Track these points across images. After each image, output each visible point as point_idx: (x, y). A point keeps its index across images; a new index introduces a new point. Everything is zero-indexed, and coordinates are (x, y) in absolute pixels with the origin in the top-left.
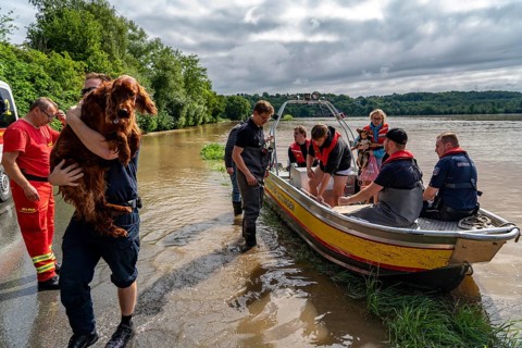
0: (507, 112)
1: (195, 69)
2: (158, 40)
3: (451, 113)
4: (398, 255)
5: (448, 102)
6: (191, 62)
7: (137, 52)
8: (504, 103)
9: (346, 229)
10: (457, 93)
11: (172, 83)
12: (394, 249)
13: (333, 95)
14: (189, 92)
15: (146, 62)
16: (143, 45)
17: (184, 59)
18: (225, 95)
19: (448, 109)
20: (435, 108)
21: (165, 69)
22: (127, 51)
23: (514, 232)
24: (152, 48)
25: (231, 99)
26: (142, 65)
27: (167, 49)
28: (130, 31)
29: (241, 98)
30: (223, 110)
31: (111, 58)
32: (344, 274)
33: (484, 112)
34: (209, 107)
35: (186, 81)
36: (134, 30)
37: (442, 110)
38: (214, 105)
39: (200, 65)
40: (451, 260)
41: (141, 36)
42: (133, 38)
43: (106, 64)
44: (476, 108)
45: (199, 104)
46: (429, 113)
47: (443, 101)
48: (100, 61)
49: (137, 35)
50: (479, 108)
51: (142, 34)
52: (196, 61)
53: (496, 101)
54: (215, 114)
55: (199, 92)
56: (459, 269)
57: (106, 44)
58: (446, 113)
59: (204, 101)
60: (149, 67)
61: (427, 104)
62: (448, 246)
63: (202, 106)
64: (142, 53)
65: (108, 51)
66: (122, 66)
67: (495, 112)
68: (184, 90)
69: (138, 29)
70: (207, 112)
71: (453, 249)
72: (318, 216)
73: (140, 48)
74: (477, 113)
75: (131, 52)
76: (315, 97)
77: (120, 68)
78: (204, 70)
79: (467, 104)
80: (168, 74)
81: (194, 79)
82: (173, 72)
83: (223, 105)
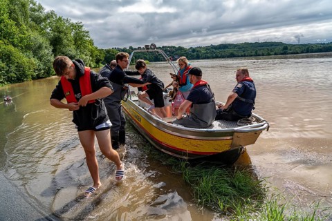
0: (276, 54)
1: (81, 32)
2: (52, 12)
3: (245, 56)
4: (202, 145)
5: (243, 49)
6: (78, 27)
7: (38, 20)
8: (274, 49)
9: (170, 132)
10: (248, 44)
11: (65, 41)
12: (199, 142)
13: (174, 47)
14: (78, 47)
15: (46, 27)
16: (42, 15)
17: (72, 25)
18: (104, 49)
19: (243, 54)
20: (235, 53)
21: (59, 32)
22: (30, 19)
23: (266, 125)
24: (48, 18)
25: (108, 51)
26: (42, 29)
27: (60, 18)
28: (31, 5)
29: (115, 50)
30: (103, 59)
31: (18, 25)
32: (171, 159)
33: (263, 55)
34: (93, 58)
35: (76, 40)
36: (34, 5)
37: (240, 54)
38: (96, 56)
39: (84, 29)
40: (232, 145)
41: (39, 9)
42: (34, 10)
43: (14, 29)
44: (258, 52)
45: (86, 55)
46: (232, 56)
47: (240, 48)
48: (9, 27)
49: (37, 8)
50: (260, 52)
51: (40, 8)
52: (81, 26)
53: (269, 48)
54: (98, 62)
55: (85, 47)
56: (237, 150)
57: (13, 15)
58: (242, 56)
59: (89, 53)
60: (48, 30)
61: (231, 51)
62: (229, 138)
63: (88, 57)
64: (41, 21)
65: (15, 20)
66: (27, 30)
67: (269, 55)
68: (74, 46)
69: (37, 4)
70: (92, 61)
71: (232, 139)
72: (154, 125)
73: (40, 18)
74: (259, 55)
75: (33, 20)
76: (152, 47)
77: (26, 32)
78: (87, 32)
79: (254, 50)
80: (62, 35)
81: (81, 39)
82: (65, 34)
83: (103, 55)
